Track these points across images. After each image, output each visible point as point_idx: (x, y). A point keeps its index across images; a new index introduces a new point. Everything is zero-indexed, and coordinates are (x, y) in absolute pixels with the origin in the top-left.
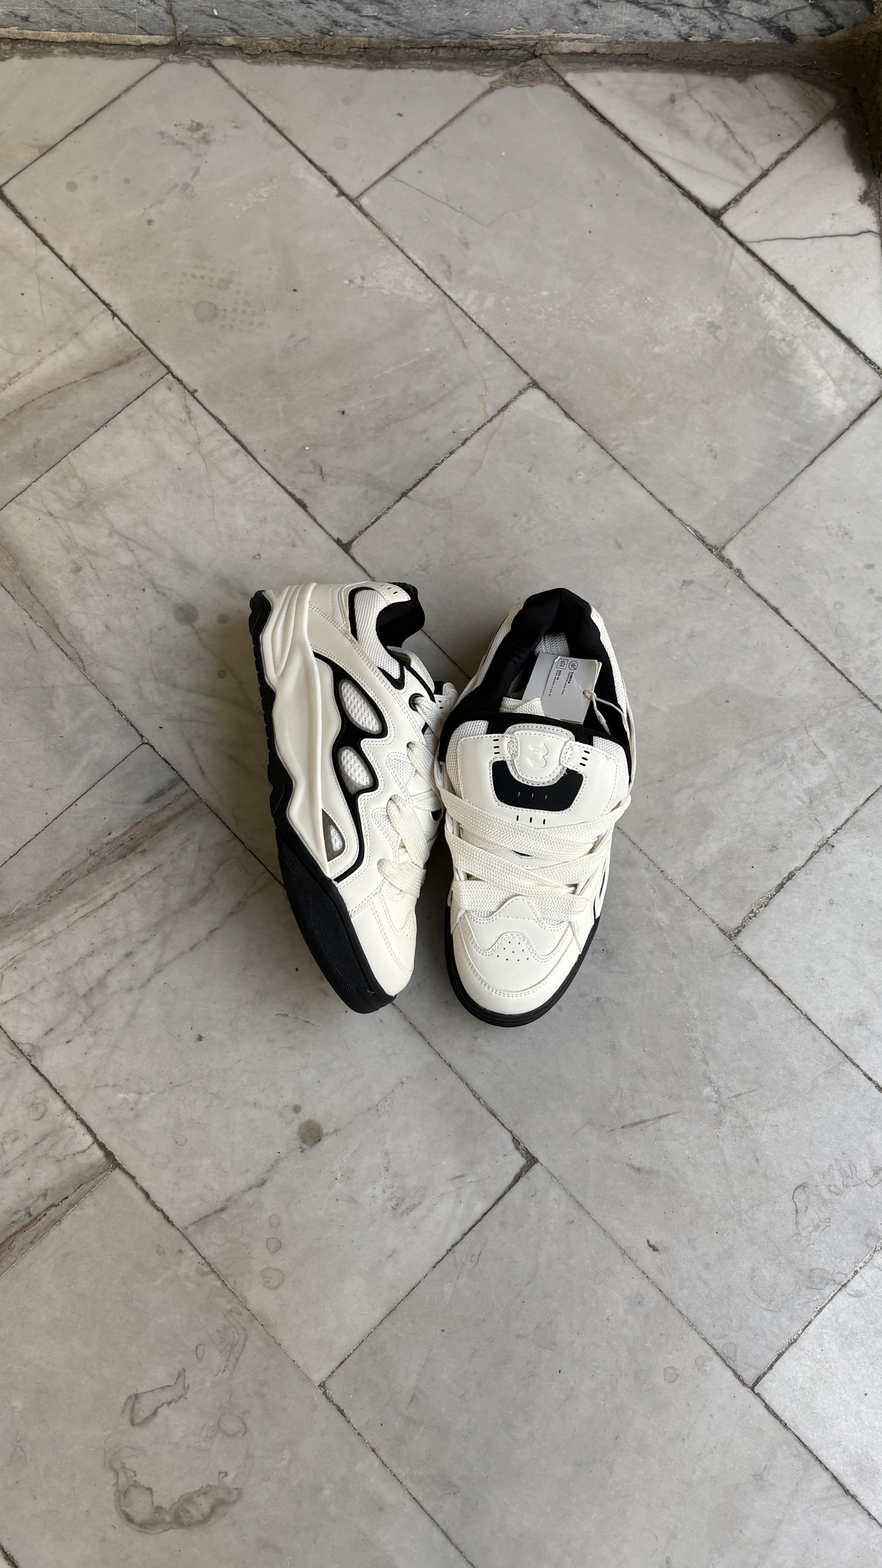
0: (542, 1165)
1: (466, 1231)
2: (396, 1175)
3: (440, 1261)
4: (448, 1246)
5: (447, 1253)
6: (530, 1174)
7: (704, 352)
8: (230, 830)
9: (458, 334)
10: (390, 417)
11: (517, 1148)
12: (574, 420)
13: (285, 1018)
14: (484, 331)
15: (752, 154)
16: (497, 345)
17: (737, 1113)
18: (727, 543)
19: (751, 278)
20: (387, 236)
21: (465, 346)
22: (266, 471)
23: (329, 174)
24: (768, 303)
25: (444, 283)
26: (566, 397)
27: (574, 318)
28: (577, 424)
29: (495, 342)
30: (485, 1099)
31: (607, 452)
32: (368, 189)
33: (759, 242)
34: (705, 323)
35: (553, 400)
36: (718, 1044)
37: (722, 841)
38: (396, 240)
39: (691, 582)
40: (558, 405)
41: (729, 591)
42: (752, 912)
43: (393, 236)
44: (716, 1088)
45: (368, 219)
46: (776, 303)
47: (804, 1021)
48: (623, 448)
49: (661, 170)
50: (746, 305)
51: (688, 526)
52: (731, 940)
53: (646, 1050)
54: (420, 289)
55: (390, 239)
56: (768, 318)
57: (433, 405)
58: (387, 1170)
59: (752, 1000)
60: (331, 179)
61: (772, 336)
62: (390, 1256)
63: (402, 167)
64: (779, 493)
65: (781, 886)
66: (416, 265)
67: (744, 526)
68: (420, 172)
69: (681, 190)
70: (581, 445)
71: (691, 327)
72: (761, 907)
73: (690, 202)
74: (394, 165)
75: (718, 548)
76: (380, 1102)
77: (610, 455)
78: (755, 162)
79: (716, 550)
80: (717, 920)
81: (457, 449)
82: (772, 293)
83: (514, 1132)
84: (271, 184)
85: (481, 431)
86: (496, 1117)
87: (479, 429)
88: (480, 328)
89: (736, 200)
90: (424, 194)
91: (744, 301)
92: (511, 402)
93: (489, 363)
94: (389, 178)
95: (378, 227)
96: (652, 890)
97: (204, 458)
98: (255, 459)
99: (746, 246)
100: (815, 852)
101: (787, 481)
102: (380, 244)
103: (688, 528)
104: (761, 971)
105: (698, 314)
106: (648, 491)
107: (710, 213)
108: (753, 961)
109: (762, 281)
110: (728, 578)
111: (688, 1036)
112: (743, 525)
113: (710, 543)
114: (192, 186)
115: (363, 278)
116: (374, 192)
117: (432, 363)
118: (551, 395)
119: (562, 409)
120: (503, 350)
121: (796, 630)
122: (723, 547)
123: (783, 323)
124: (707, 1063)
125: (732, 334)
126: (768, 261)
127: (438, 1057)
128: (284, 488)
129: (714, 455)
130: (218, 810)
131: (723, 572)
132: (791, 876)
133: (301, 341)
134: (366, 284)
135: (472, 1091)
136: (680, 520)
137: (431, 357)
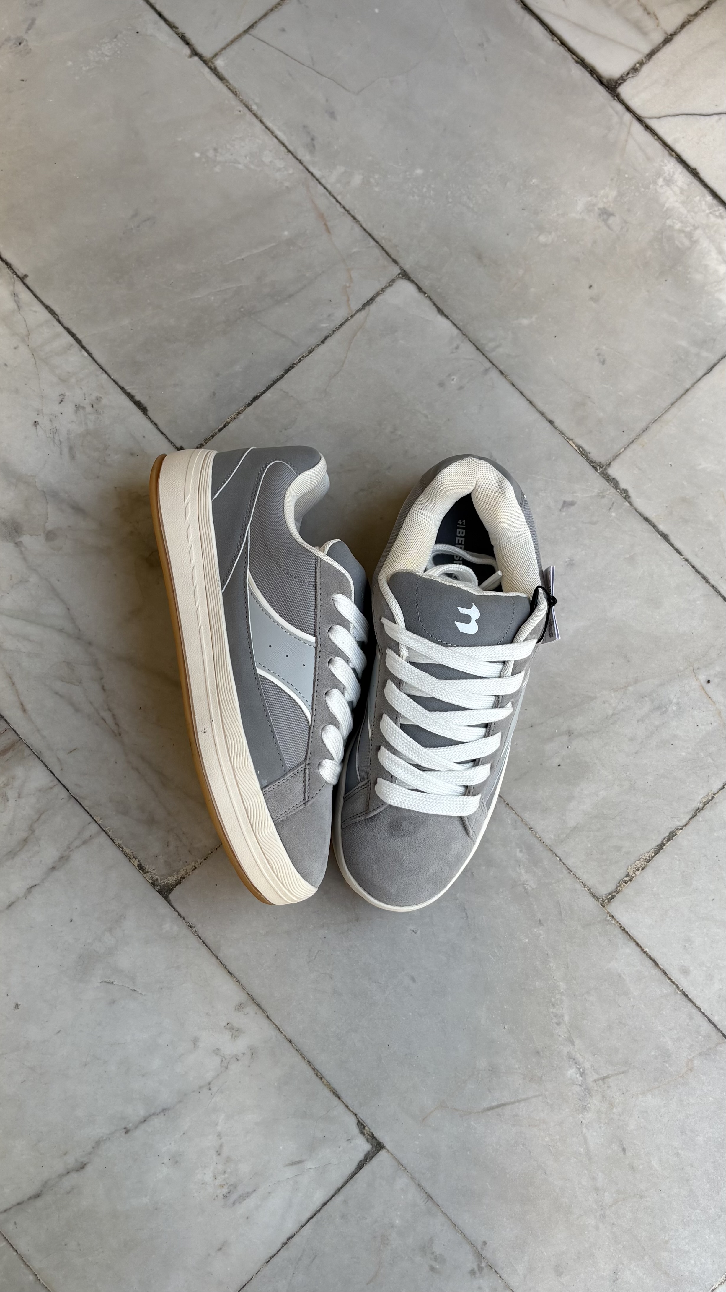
0: (388, 1151)
1: (304, 1223)
2: (228, 1160)
3: (275, 1255)
4: (283, 1239)
5: (283, 1247)
6: (375, 1161)
7: (595, 242)
8: (54, 775)
9: (321, 216)
10: (242, 310)
11: (362, 1133)
12: (447, 317)
13: (110, 986)
14: (350, 214)
15: (655, 16)
16: (365, 230)
17: (603, 1097)
18: (614, 460)
19: (649, 159)
20: (244, 104)
21: (328, 230)
22: (102, 368)
23: (181, 30)
24: (668, 188)
25: (306, 158)
26: (439, 290)
27: (450, 200)
28: (452, 321)
29: (361, 226)
30: (328, 1078)
31: (484, 354)
32: (224, 49)
33: (659, 118)
34: (596, 208)
35: (425, 293)
36: (585, 1022)
37: (597, 796)
38: (254, 108)
39: (572, 504)
40: (430, 299)
41: (613, 514)
42: (628, 875)
43: (251, 103)
44: (581, 1070)
45: (224, 83)
46: (676, 189)
47: (679, 997)
48: (500, 350)
49: (552, 33)
50: (642, 190)
51: (569, 439)
52: (604, 907)
53: (506, 1027)
54: (280, 164)
55: (247, 107)
56: (667, 205)
57: (290, 296)
58: (219, 1155)
59: (624, 973)
60: (182, 36)
61: (670, 226)
62: (220, 1249)
63: (263, 23)
64: (672, 404)
65: (661, 847)
66: (276, 137)
67: (632, 442)
68: (283, 30)
69: (575, 57)
70: (455, 345)
71: (580, 214)
72: (638, 870)
73: (583, 70)
74: (254, 21)
75: (603, 466)
76: (213, 1080)
77: (486, 357)
78: (658, 26)
79: (600, 467)
80: (588, 884)
81: (316, 347)
82: (672, 177)
83: (360, 1115)
84: (115, 40)
85: (344, 327)
86: (339, 1098)
87: (341, 325)
88: (346, 210)
89: (635, 70)
90: (287, 55)
91: (640, 185)
92: (378, 294)
93: (355, 250)
94: (247, 36)
95: (235, 93)
96: (518, 850)
97: (33, 352)
98: (90, 354)
99: (645, 123)
100: (699, 810)
101: (682, 391)
102: (237, 113)
103: (571, 442)
104: (635, 941)
105: (589, 199)
106: (528, 400)
107: (606, 84)
108: (627, 930)
109: (662, 164)
110: (613, 499)
111: (552, 1012)
112: (631, 440)
113: (594, 459)
114: (27, 41)
115: (215, 150)
116: (231, 52)
117: (291, 248)
118: (422, 288)
119: (435, 304)
120: (370, 235)
121: (686, 560)
122: (609, 465)
123: (683, 210)
124: (573, 1043)
125: (626, 222)
126: (669, 140)
127: (278, 1031)
128: (122, 389)
129: (602, 360)
130: (40, 752)
131: (608, 493)
132: (671, 836)
133: (145, 221)
134: (219, 158)
135: (314, 1069)
136: (562, 433)
137: (290, 242)
